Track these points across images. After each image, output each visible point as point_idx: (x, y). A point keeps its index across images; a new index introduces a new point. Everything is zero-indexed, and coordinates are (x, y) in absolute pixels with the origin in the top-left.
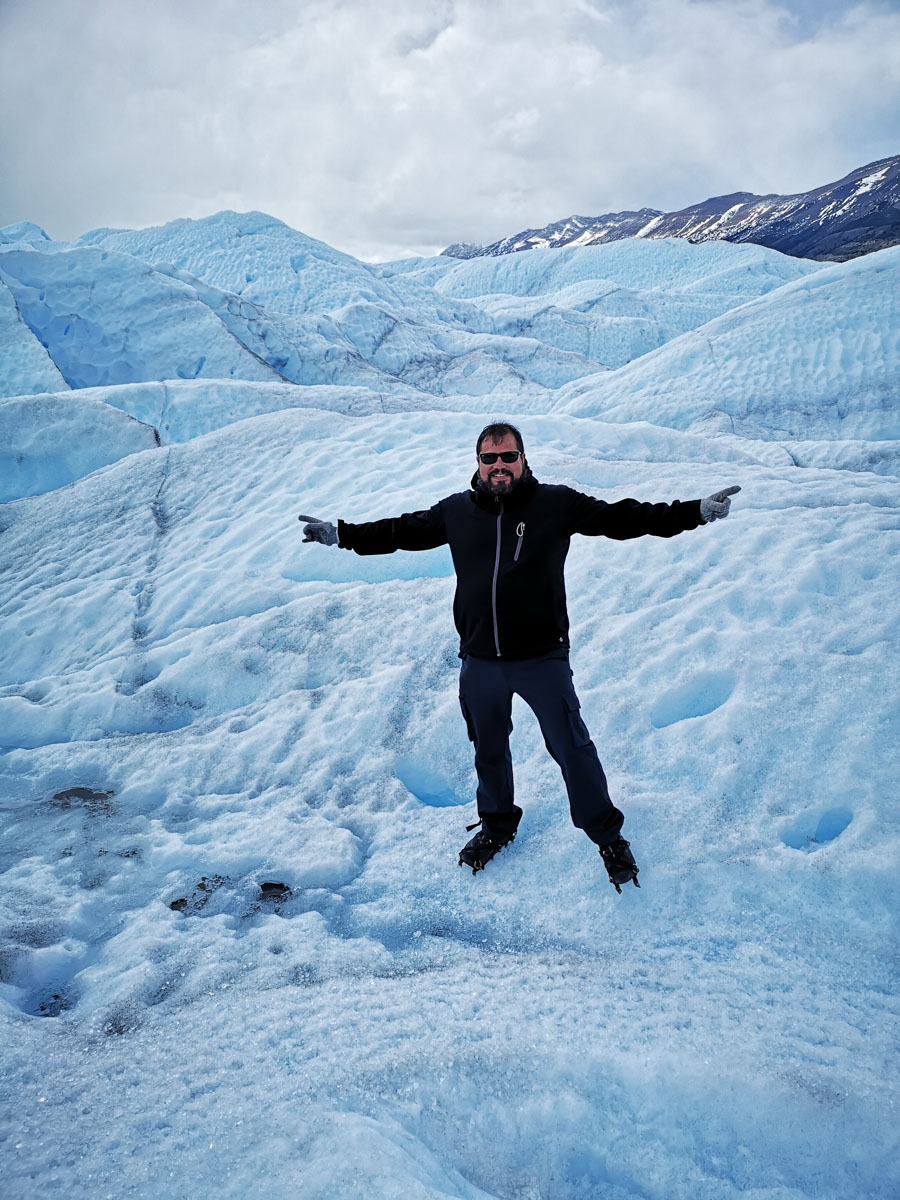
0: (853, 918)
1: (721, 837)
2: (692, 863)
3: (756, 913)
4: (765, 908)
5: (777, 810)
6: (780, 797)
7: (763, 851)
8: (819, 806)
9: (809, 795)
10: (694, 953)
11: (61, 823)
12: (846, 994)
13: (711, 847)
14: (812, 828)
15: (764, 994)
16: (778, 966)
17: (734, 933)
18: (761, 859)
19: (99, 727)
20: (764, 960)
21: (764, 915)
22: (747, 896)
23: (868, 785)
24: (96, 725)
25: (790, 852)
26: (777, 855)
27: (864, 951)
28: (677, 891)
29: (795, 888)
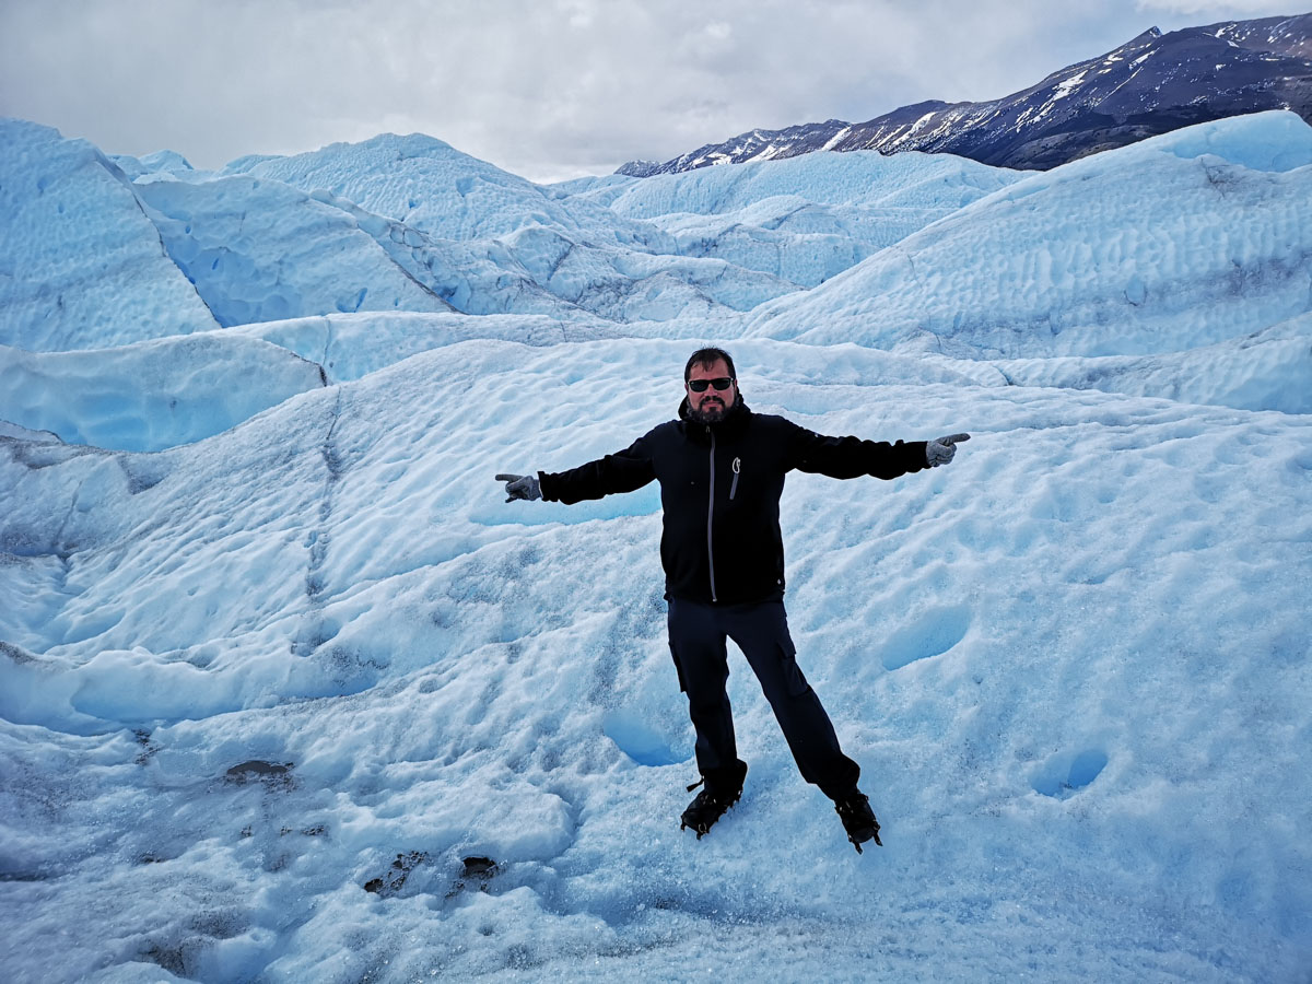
0: (1115, 870)
1: (966, 786)
2: (937, 817)
3: (1012, 868)
4: (1020, 863)
5: (1025, 755)
6: (1027, 741)
7: (1013, 800)
8: (1070, 748)
9: (1059, 737)
10: (946, 915)
11: (236, 801)
12: (1114, 953)
13: (957, 798)
14: (1064, 773)
15: (1025, 957)
16: (1038, 925)
17: (988, 892)
18: (1012, 809)
19: (274, 693)
20: (1023, 919)
21: (1019, 870)
22: (999, 850)
23: (1122, 723)
24: (269, 691)
25: (1041, 800)
26: (1029, 803)
27: (1130, 905)
28: (922, 848)
29: (1051, 839)
